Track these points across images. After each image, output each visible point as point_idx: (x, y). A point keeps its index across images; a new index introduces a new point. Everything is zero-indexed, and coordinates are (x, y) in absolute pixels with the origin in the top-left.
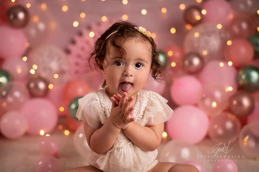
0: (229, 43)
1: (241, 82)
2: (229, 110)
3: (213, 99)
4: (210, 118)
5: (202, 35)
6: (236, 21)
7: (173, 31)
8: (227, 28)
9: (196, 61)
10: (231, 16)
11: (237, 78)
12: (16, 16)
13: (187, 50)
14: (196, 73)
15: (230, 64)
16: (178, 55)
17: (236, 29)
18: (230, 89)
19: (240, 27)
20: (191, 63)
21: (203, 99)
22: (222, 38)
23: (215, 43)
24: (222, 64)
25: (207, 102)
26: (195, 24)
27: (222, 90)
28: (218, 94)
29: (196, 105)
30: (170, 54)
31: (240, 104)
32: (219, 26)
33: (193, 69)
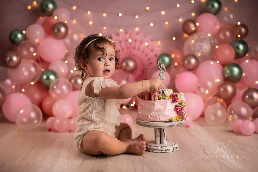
0: (217, 47)
1: (226, 76)
2: (218, 95)
3: (206, 87)
4: (204, 101)
5: (197, 41)
6: (221, 30)
7: (174, 38)
8: (215, 36)
9: (193, 61)
10: (218, 27)
11: (223, 73)
12: (59, 30)
13: (186, 53)
14: (193, 70)
15: (218, 62)
16: (178, 57)
17: (222, 36)
18: (218, 80)
19: (225, 35)
20: (189, 62)
21: (199, 88)
22: (211, 44)
23: (206, 47)
24: (212, 63)
25: (202, 90)
26: (191, 34)
27: (213, 81)
28: (210, 84)
29: (195, 92)
30: (173, 56)
31: (226, 90)
32: (209, 35)
33: (191, 67)
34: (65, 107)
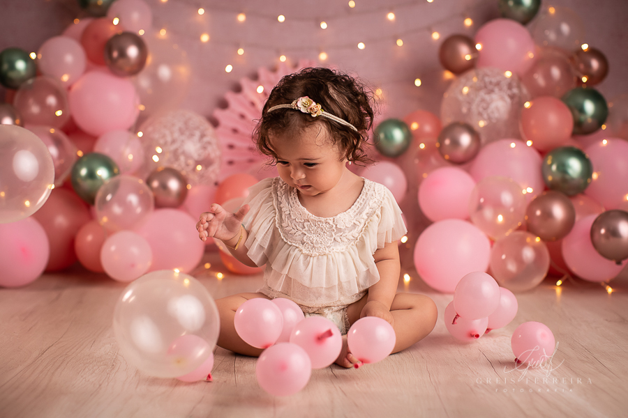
0: (527, 105)
1: (550, 178)
2: (528, 228)
3: (498, 206)
4: (492, 242)
5: (475, 89)
6: (538, 63)
7: (418, 83)
8: (524, 78)
9: (465, 139)
10: (531, 55)
11: (543, 171)
12: (123, 54)
13: (447, 120)
14: (465, 162)
15: (529, 143)
16: (428, 128)
17: (540, 80)
18: (530, 190)
19: (548, 76)
20: (456, 143)
21: (480, 208)
22: (512, 97)
23: (499, 105)
24: (513, 145)
25: (488, 213)
26: (461, 70)
27: (515, 189)
28: (507, 198)
29: (468, 219)
30: (415, 126)
31: (548, 215)
32: (508, 74)
33: (459, 154)
34: (135, 250)
